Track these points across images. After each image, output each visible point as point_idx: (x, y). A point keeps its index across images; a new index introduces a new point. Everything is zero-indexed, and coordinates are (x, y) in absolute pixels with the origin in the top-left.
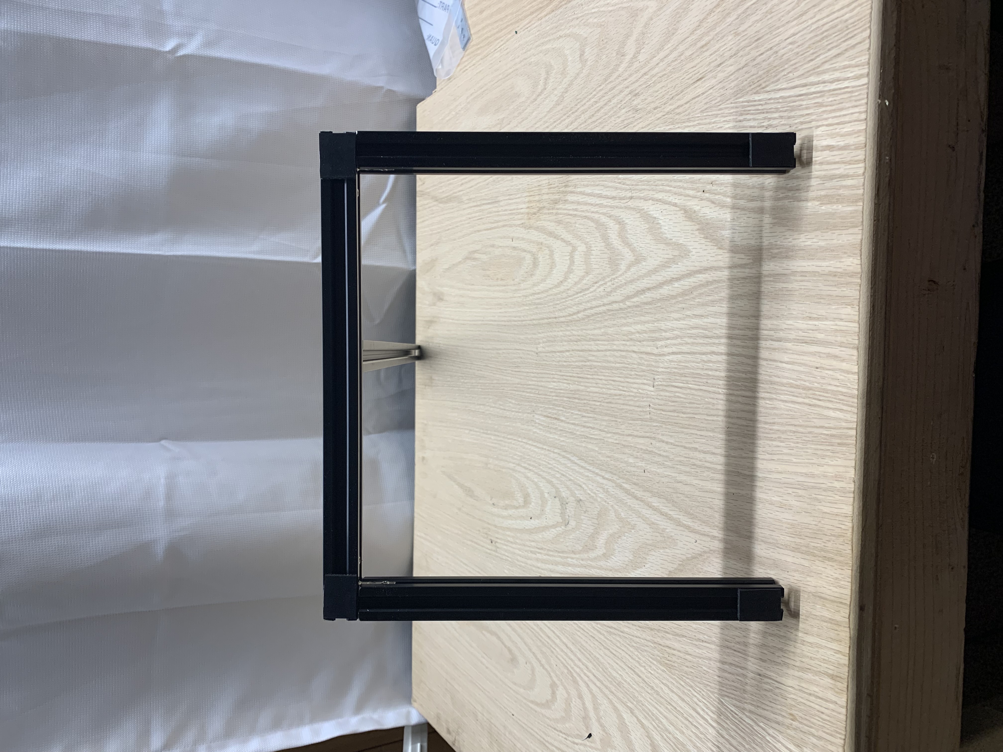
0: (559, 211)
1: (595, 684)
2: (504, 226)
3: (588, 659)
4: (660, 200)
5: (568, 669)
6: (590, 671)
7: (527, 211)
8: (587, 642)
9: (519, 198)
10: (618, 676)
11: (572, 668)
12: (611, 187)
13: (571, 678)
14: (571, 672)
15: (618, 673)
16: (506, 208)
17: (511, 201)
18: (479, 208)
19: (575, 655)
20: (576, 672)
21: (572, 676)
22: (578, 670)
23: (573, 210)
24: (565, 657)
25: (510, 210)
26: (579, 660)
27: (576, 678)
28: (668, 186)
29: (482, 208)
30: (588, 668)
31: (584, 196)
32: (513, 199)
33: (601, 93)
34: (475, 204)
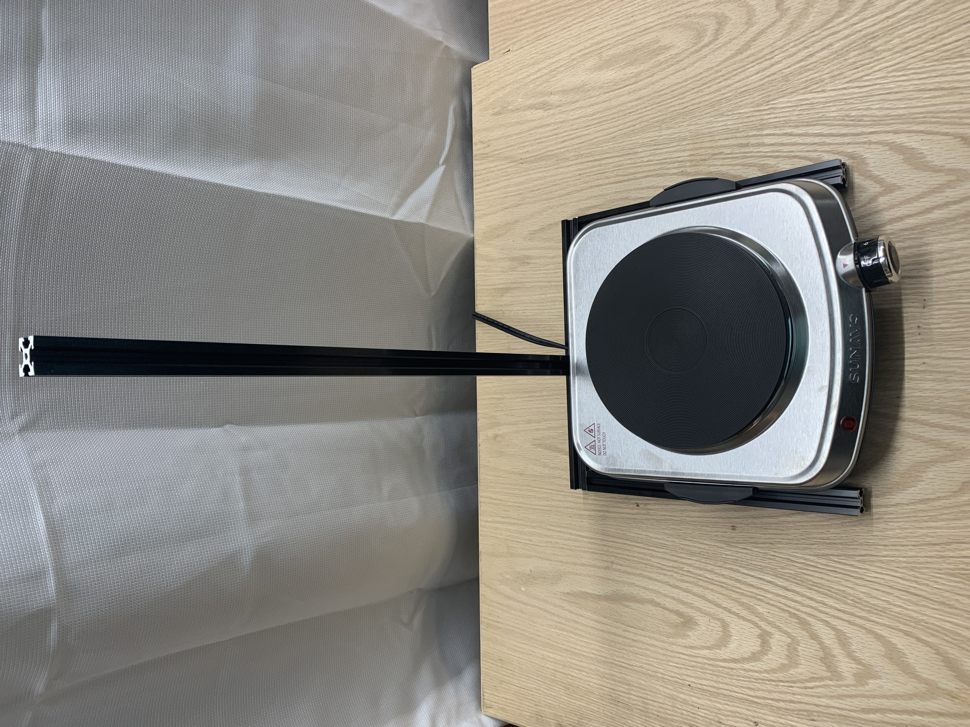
0: (749, 155)
1: (841, 619)
2: (646, 177)
3: (827, 595)
4: (921, 132)
5: (789, 612)
6: (831, 607)
7: (689, 158)
8: (822, 578)
9: (673, 147)
10: (881, 602)
11: (798, 610)
12: (838, 125)
13: (797, 621)
14: (795, 614)
15: (881, 600)
16: (651, 158)
17: (658, 152)
18: (597, 163)
19: (803, 596)
20: (805, 613)
21: (798, 618)
22: (808, 610)
23: (773, 152)
24: (783, 601)
25: (658, 160)
26: (811, 599)
27: (805, 619)
28: (933, 117)
29: (603, 162)
30: (826, 605)
31: (792, 137)
32: (662, 149)
33: (814, 39)
34: (591, 159)
